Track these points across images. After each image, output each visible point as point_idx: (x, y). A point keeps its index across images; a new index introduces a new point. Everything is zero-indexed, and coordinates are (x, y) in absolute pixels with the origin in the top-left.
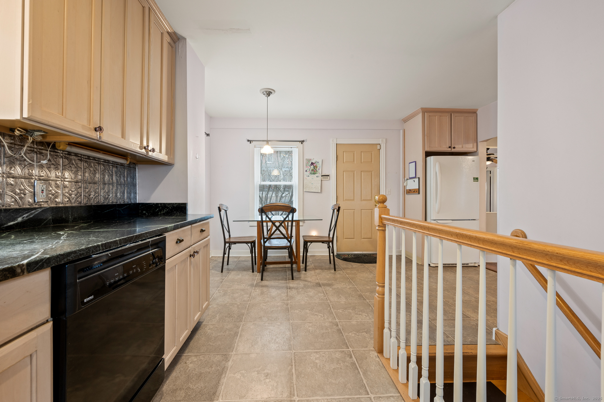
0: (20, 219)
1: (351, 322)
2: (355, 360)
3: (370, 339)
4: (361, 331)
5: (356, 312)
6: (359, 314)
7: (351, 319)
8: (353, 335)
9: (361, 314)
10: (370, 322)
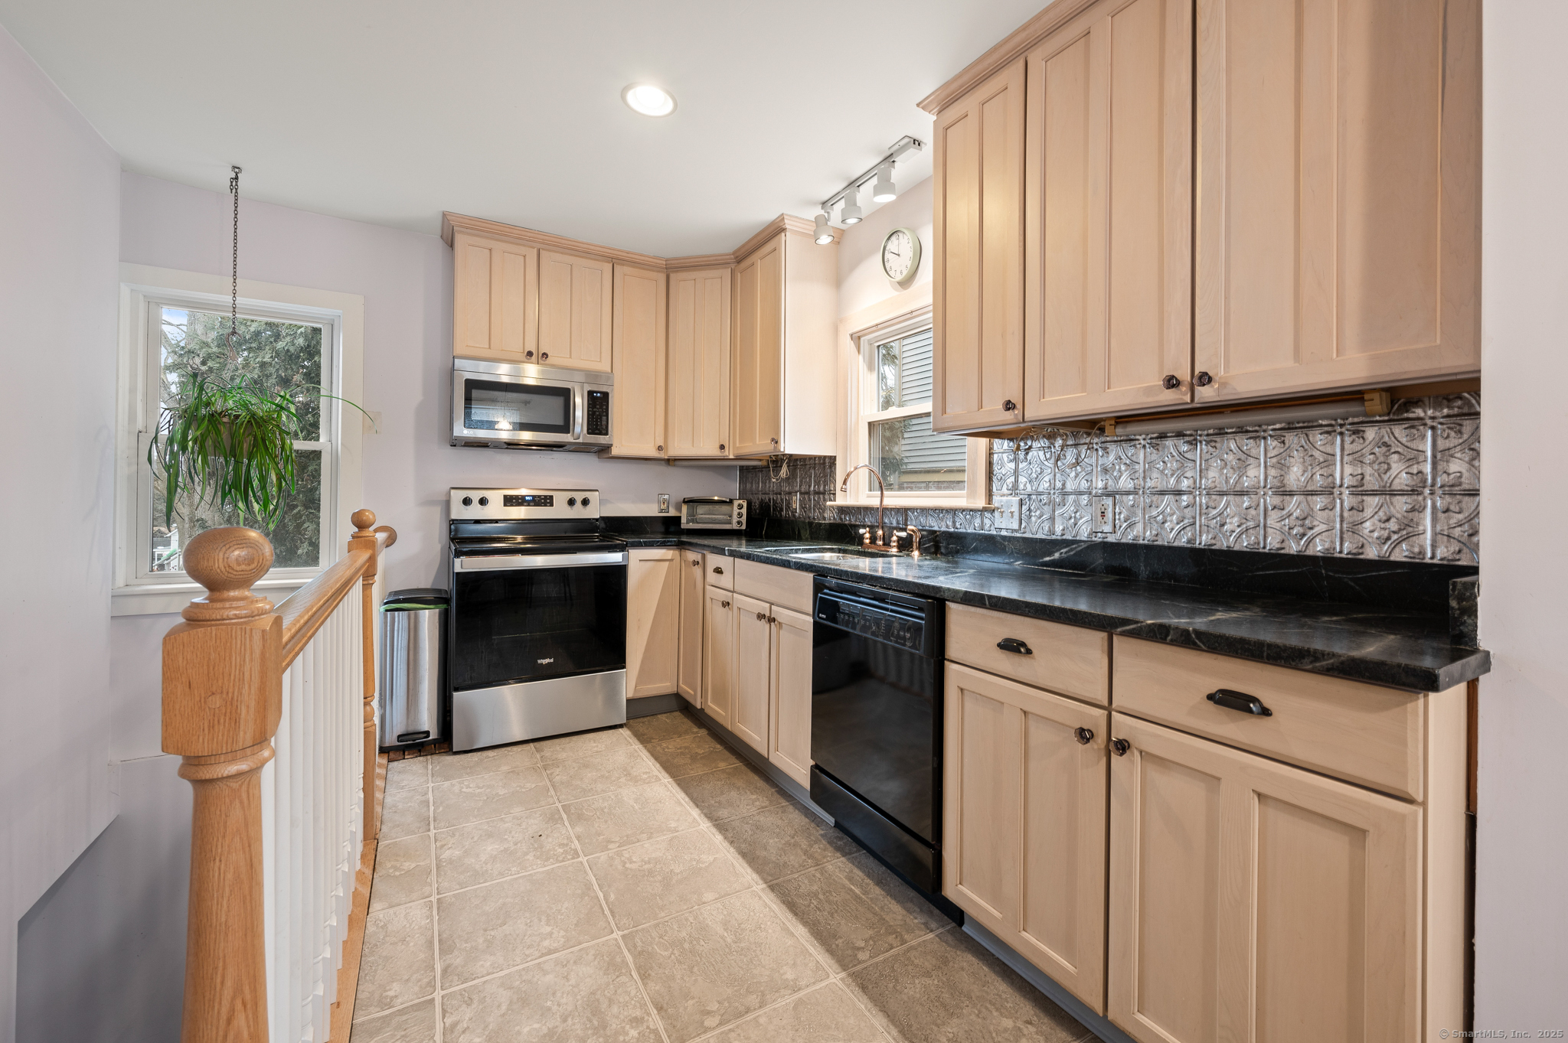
0: (1057, 555)
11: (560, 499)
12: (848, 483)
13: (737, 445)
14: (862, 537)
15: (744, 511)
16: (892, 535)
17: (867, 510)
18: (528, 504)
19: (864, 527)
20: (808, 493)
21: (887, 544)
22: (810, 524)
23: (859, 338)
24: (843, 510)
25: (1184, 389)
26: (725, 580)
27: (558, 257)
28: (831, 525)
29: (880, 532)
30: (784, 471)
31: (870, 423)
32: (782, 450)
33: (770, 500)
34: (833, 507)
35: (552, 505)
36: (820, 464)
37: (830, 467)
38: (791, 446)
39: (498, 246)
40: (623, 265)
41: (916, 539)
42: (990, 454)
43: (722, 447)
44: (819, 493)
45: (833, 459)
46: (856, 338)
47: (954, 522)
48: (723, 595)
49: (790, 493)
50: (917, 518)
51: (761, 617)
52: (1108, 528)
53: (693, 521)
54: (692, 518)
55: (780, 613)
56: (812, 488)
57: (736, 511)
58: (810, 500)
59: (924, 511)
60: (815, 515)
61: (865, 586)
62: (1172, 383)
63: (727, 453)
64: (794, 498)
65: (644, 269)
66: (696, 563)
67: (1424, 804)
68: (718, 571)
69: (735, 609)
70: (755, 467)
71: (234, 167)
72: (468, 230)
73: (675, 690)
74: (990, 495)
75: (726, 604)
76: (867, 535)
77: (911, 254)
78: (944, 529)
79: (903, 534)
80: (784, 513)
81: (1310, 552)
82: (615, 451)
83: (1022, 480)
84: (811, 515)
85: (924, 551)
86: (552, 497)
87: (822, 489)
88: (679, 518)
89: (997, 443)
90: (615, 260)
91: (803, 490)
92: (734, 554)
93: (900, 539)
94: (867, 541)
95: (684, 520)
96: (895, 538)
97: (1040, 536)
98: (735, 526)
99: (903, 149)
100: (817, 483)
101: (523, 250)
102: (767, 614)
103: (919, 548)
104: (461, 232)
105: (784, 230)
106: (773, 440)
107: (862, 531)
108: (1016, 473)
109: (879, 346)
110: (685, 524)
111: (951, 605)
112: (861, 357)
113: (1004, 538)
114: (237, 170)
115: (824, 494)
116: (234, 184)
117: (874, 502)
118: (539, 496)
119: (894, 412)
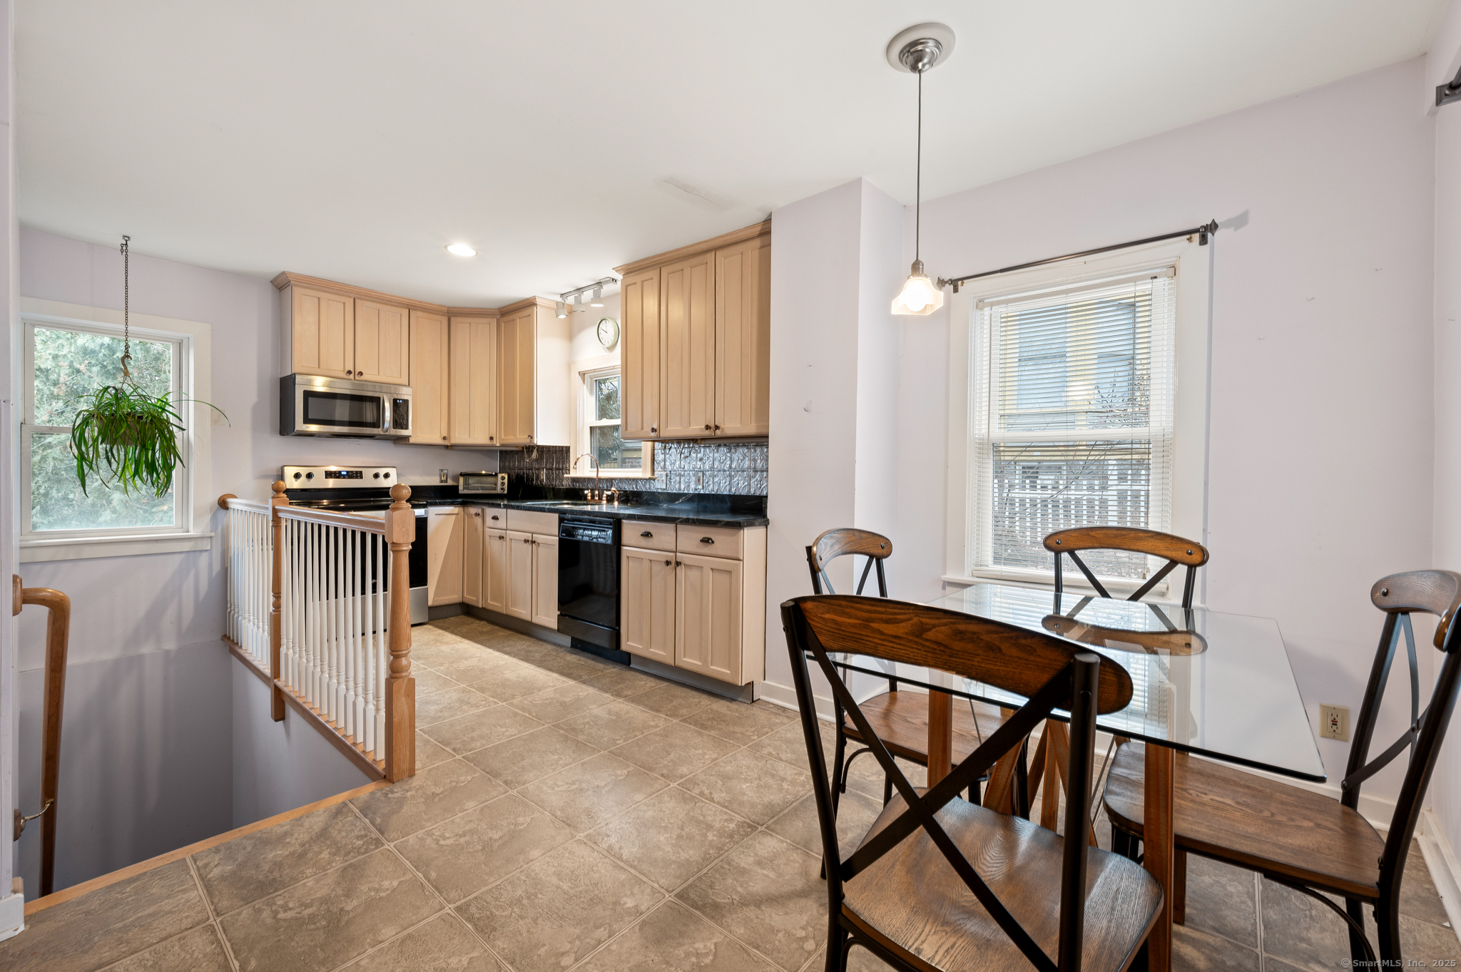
1: (478, 803)
2: (446, 749)
3: (425, 785)
4: (446, 793)
5: (475, 837)
6: (464, 835)
7: (482, 810)
8: (462, 778)
9: (461, 837)
10: (429, 824)
11: (368, 474)
12: (578, 464)
13: (503, 437)
14: (586, 495)
15: (506, 481)
16: (603, 494)
17: (590, 480)
18: (344, 477)
19: (588, 489)
20: (552, 469)
21: (600, 499)
22: (553, 489)
23: (584, 374)
24: (574, 480)
25: (712, 430)
26: (501, 523)
27: (369, 304)
28: (567, 489)
29: (597, 492)
30: (535, 455)
31: (591, 428)
32: (535, 443)
33: (524, 473)
34: (568, 478)
35: (361, 477)
36: (559, 451)
37: (566, 453)
38: (542, 439)
39: (324, 296)
40: (417, 310)
41: (616, 495)
42: (653, 450)
43: (491, 438)
44: (559, 469)
45: (568, 448)
46: (583, 374)
47: (636, 486)
48: (499, 533)
49: (539, 469)
50: (617, 484)
51: (526, 541)
52: (700, 487)
53: (468, 489)
54: (466, 486)
55: (537, 537)
56: (554, 466)
57: (500, 481)
58: (553, 473)
59: (621, 480)
60: (556, 483)
61: (586, 517)
62: (708, 427)
63: (495, 442)
64: (542, 472)
65: (432, 313)
66: (477, 515)
67: (743, 561)
68: (495, 518)
69: (508, 540)
70: (511, 451)
71: (124, 236)
72: (302, 284)
73: (460, 600)
74: (653, 471)
75: (501, 538)
76: (589, 494)
77: (613, 334)
78: (631, 489)
79: (609, 493)
80: (534, 483)
81: (762, 495)
82: (412, 440)
83: (668, 463)
84: (554, 483)
85: (621, 502)
86: (361, 472)
87: (561, 466)
88: (458, 487)
89: (656, 444)
90: (411, 307)
91: (548, 467)
92: (506, 507)
93: (608, 496)
94: (589, 498)
95: (461, 488)
96: (605, 495)
97: (675, 491)
98: (499, 491)
99: (606, 282)
100: (558, 463)
101: (343, 299)
102: (530, 539)
103: (618, 500)
104: (296, 285)
105: (536, 305)
106: (529, 436)
107: (586, 492)
108: (665, 460)
109: (596, 381)
110: (461, 490)
111: (624, 521)
112: (585, 386)
113: (659, 493)
114: (127, 239)
115: (562, 469)
116: (124, 248)
117: (592, 474)
118: (352, 472)
119: (606, 422)
